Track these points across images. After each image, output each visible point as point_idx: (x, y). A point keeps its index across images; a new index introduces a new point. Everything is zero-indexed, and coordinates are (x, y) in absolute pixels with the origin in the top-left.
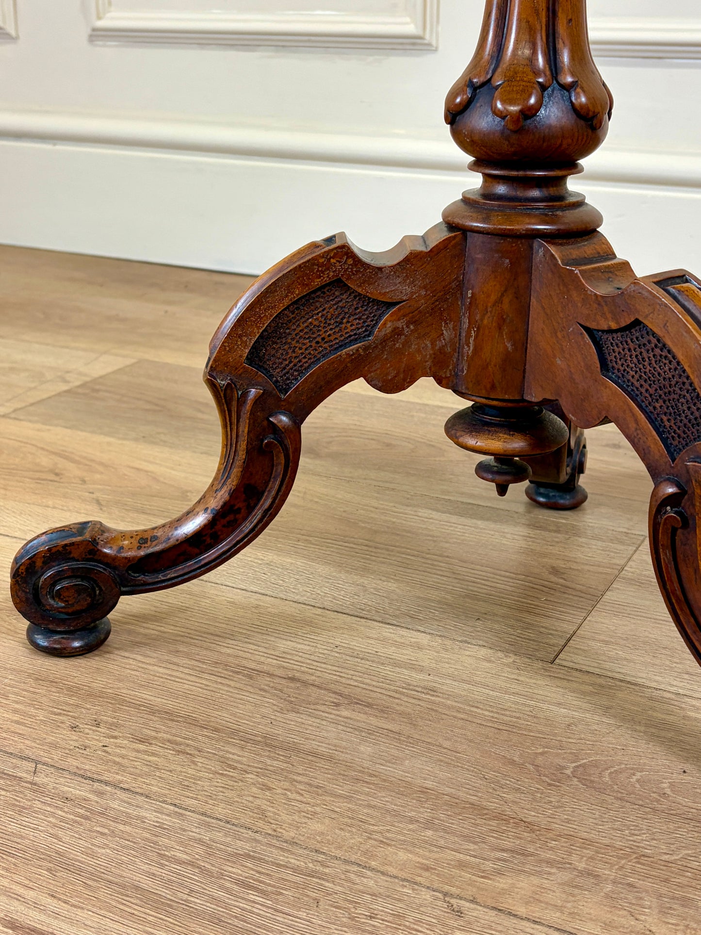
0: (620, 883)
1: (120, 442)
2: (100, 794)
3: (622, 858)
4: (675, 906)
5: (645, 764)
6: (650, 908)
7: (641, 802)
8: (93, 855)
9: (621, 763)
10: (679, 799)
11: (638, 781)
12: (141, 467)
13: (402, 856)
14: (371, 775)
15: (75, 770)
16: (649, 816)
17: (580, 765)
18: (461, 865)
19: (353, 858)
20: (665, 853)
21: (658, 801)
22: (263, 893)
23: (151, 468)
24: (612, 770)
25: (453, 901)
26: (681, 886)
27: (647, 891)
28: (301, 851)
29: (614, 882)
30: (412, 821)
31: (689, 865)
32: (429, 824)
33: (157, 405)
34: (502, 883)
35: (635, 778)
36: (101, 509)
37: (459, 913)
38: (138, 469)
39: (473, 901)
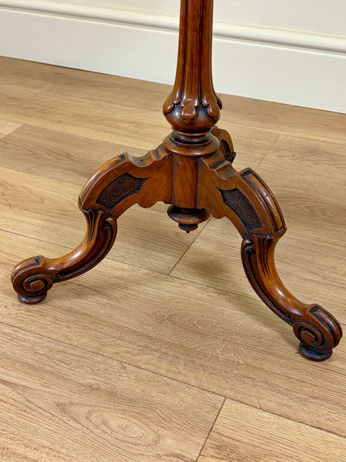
0: (175, 356)
1: (17, 173)
2: (15, 331)
3: (177, 348)
4: (189, 364)
5: (191, 314)
6: (182, 364)
7: (186, 328)
8: (13, 353)
9: (183, 314)
10: (199, 326)
11: (187, 320)
12: (26, 186)
13: (110, 350)
14: (103, 321)
15: (7, 323)
16: (188, 333)
17: (170, 315)
18: (127, 352)
19: (95, 351)
20: (190, 346)
21: (192, 327)
22: (66, 364)
23: (30, 187)
24: (180, 316)
25: (123, 364)
26: (192, 357)
27: (182, 359)
28: (78, 349)
29: (173, 356)
30: (114, 337)
31: (196, 349)
32: (119, 339)
33: (31, 151)
34: (139, 358)
35: (186, 319)
36: (11, 209)
37: (125, 368)
38: (24, 187)
39: (130, 364)
